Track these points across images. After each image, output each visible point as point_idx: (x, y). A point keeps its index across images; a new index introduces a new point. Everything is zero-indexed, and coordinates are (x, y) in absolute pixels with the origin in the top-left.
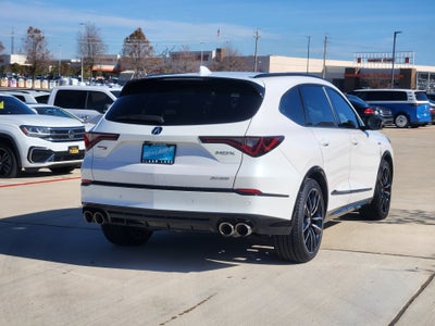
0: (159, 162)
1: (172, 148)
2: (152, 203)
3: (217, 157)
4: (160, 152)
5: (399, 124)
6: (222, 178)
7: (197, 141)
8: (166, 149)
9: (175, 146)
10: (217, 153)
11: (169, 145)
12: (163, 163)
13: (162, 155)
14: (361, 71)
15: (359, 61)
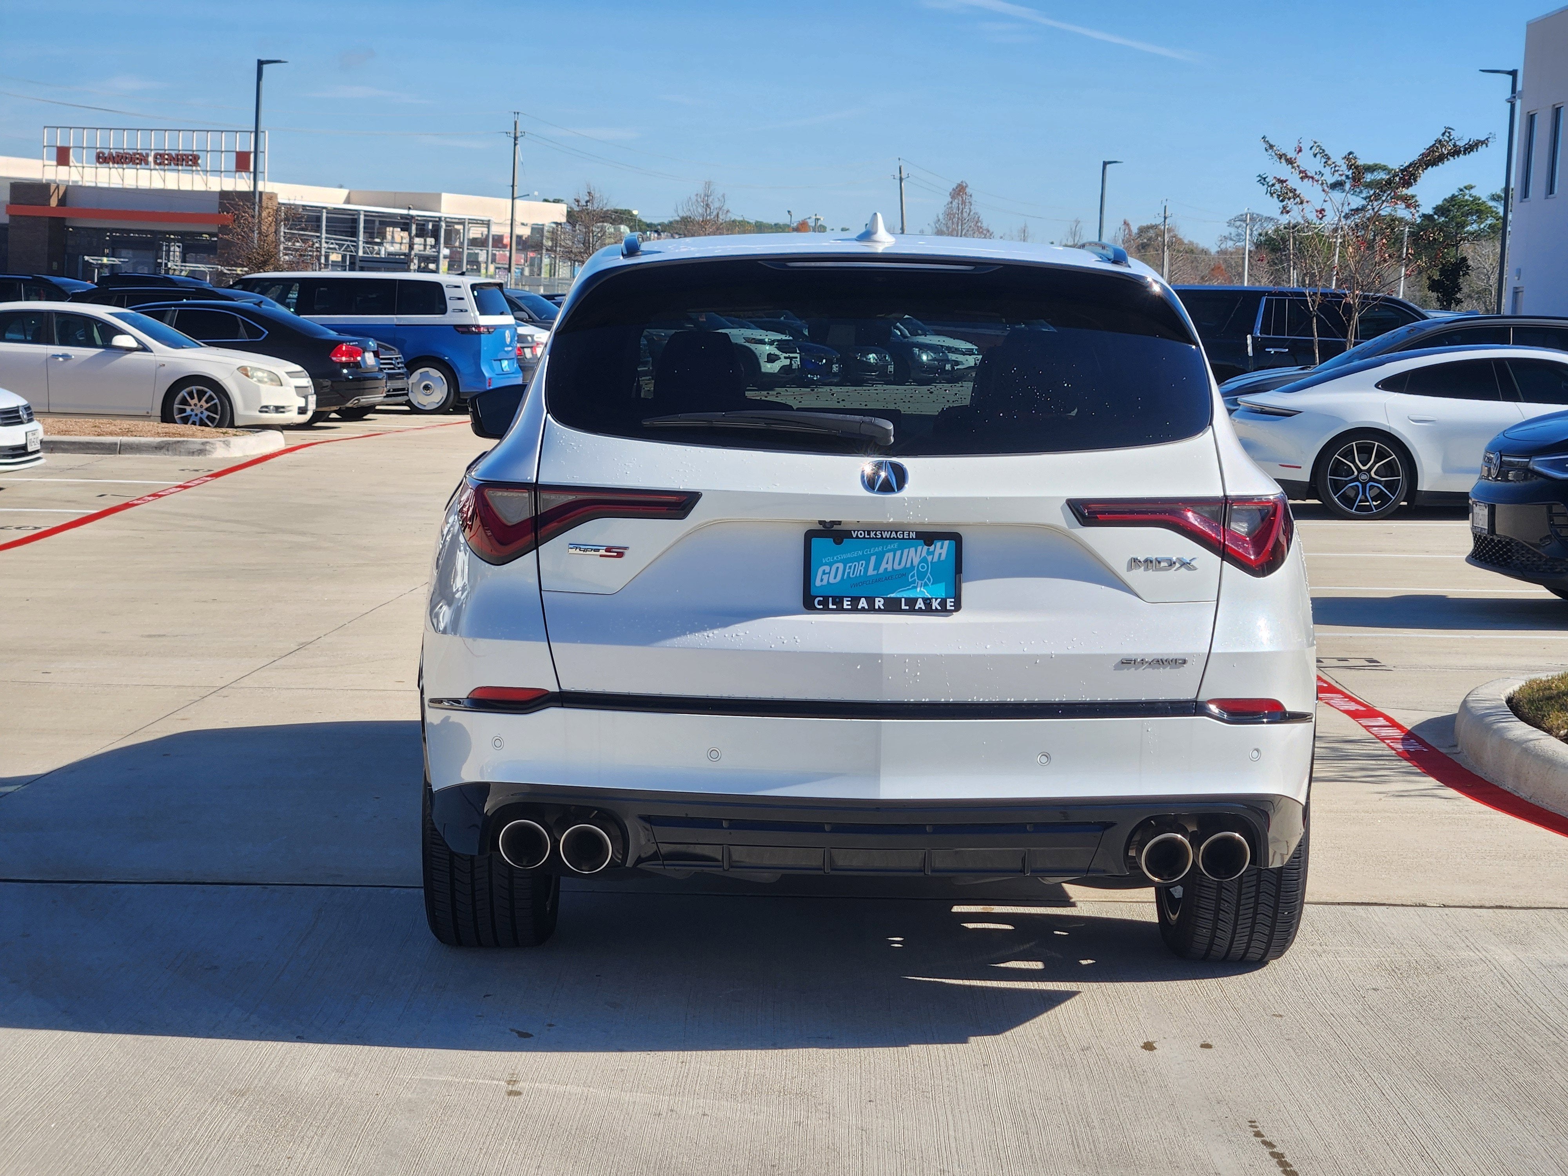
0: (893, 607)
1: (942, 549)
2: (874, 773)
3: (1136, 578)
4: (891, 562)
5: (419, 398)
6: (1160, 662)
7: (1061, 519)
8: (916, 554)
9: (956, 538)
10: (1134, 563)
11: (928, 538)
12: (912, 609)
13: (901, 577)
14: (69, 193)
15: (63, 157)
